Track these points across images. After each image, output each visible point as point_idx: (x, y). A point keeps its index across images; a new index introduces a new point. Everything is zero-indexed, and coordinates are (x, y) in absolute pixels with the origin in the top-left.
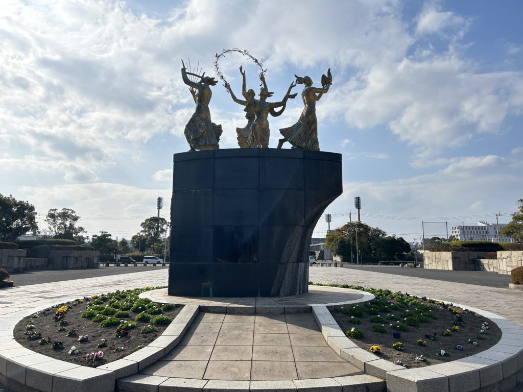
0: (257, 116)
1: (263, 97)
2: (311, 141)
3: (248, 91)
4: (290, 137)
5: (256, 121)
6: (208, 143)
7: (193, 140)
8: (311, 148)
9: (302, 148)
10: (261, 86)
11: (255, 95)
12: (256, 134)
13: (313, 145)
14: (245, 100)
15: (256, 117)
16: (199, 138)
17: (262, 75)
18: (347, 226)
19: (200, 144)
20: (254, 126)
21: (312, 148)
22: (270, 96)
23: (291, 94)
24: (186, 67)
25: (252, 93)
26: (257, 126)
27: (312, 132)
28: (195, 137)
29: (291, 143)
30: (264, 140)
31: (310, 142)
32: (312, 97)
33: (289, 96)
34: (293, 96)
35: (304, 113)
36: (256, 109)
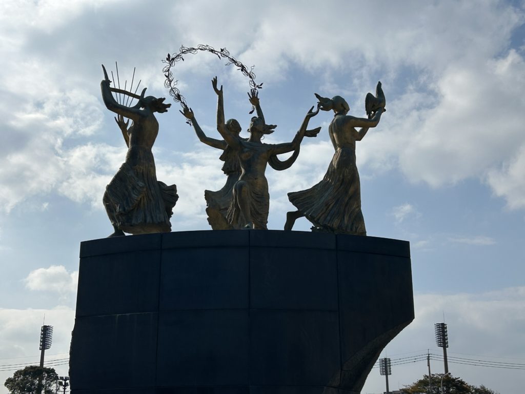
0: (245, 169)
1: (256, 134)
2: (350, 217)
3: (229, 122)
4: (307, 209)
5: (242, 178)
6: (149, 219)
7: (121, 214)
8: (349, 230)
9: (332, 229)
10: (251, 113)
11: (240, 129)
12: (242, 202)
13: (353, 224)
14: (221, 139)
15: (243, 171)
16: (133, 210)
17: (253, 93)
18: (423, 383)
19: (134, 222)
20: (240, 188)
21: (351, 230)
22: (269, 132)
23: (309, 128)
24: (110, 78)
25: (234, 126)
26: (246, 189)
27: (350, 198)
28: (124, 210)
29: (311, 219)
30: (258, 213)
31: (346, 218)
32: (348, 134)
33: (305, 132)
34: (314, 133)
35: (335, 164)
36: (243, 156)
